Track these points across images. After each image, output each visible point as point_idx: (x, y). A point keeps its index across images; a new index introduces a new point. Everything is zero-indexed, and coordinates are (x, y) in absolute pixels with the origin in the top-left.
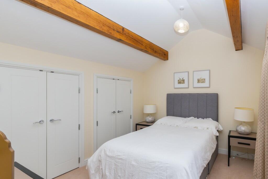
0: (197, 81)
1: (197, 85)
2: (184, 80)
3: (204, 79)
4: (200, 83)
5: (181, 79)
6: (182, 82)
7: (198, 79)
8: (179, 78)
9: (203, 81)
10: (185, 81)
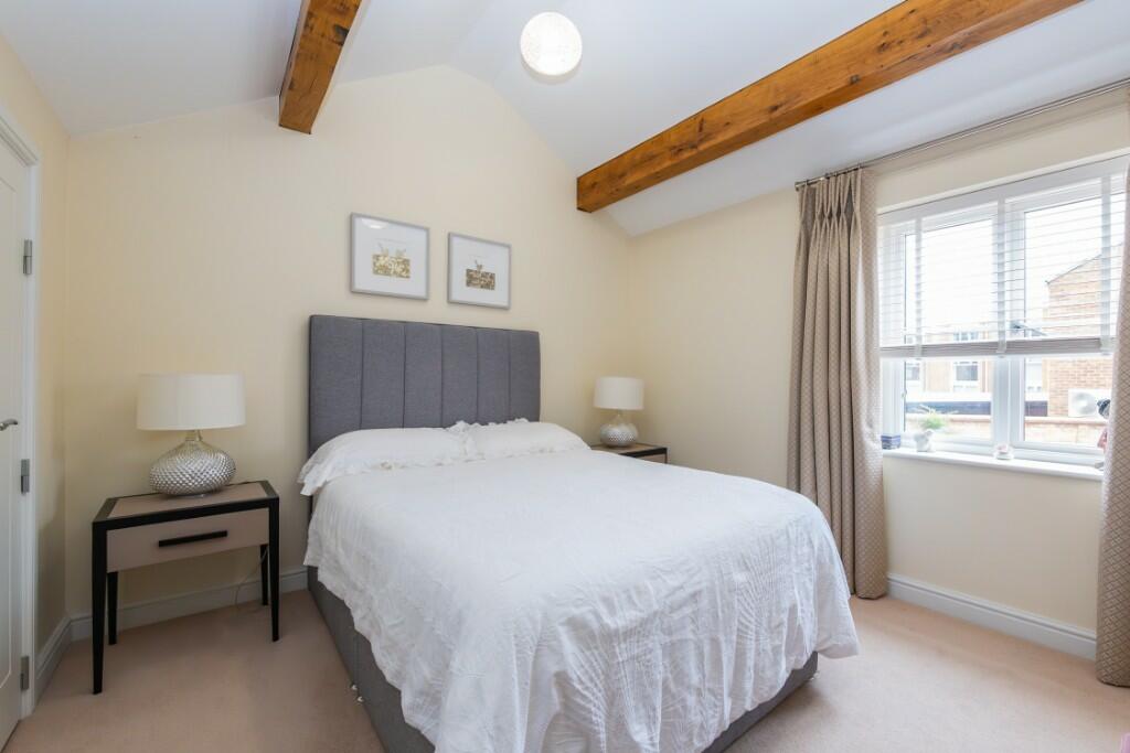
0: (464, 278)
1: (462, 292)
2: (406, 262)
3: (492, 277)
4: (474, 285)
5: (393, 254)
6: (399, 270)
7: (469, 271)
8: (380, 245)
9: (488, 282)
10: (412, 268)
